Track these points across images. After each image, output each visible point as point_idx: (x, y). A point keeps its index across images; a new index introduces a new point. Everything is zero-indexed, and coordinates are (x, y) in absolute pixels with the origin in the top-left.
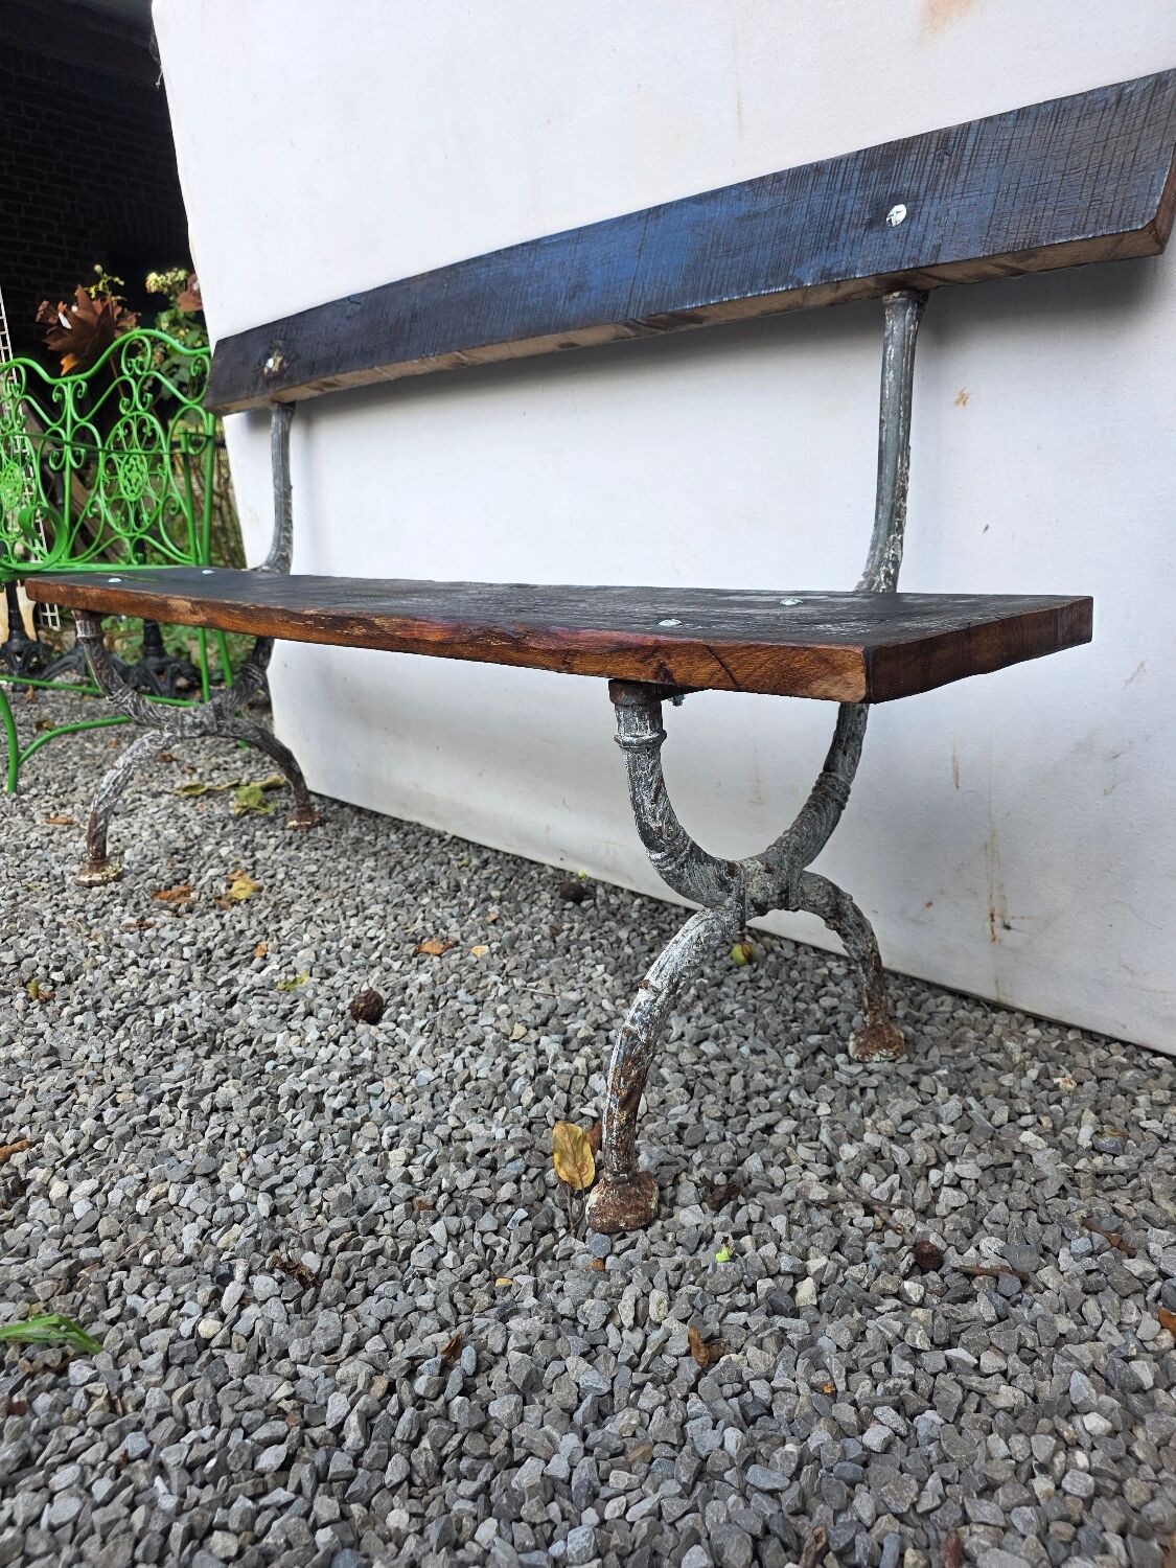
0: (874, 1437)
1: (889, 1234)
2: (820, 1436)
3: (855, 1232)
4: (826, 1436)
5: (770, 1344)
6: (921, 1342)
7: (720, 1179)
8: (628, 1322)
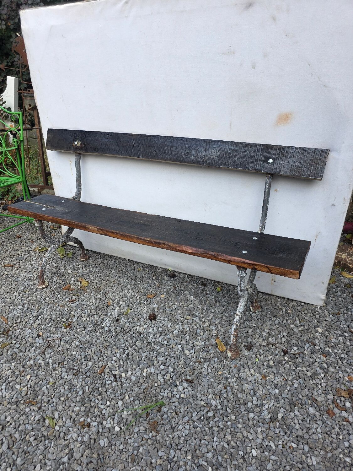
0: (296, 385)
1: (277, 349)
2: (289, 388)
3: (273, 350)
4: (290, 387)
5: (273, 374)
6: (294, 368)
7: (246, 345)
8: (250, 376)
